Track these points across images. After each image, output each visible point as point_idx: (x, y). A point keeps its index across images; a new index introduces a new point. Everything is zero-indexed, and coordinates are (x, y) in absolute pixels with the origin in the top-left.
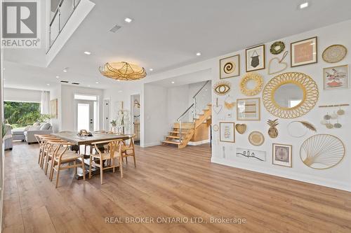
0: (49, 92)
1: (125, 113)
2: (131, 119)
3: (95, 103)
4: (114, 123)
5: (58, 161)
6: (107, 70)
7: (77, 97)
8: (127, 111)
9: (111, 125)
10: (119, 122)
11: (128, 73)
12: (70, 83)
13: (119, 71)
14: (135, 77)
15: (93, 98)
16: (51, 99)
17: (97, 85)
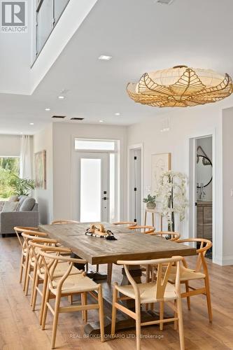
0: (32, 137)
1: (176, 180)
2: (190, 196)
3: (112, 156)
4: (151, 201)
5: (55, 292)
6: (143, 89)
7: (80, 145)
8: (180, 175)
9: (144, 206)
10: (162, 201)
11: (190, 90)
12: (67, 119)
13: (170, 88)
14: (206, 97)
15: (109, 146)
16: (36, 151)
17: (117, 118)
